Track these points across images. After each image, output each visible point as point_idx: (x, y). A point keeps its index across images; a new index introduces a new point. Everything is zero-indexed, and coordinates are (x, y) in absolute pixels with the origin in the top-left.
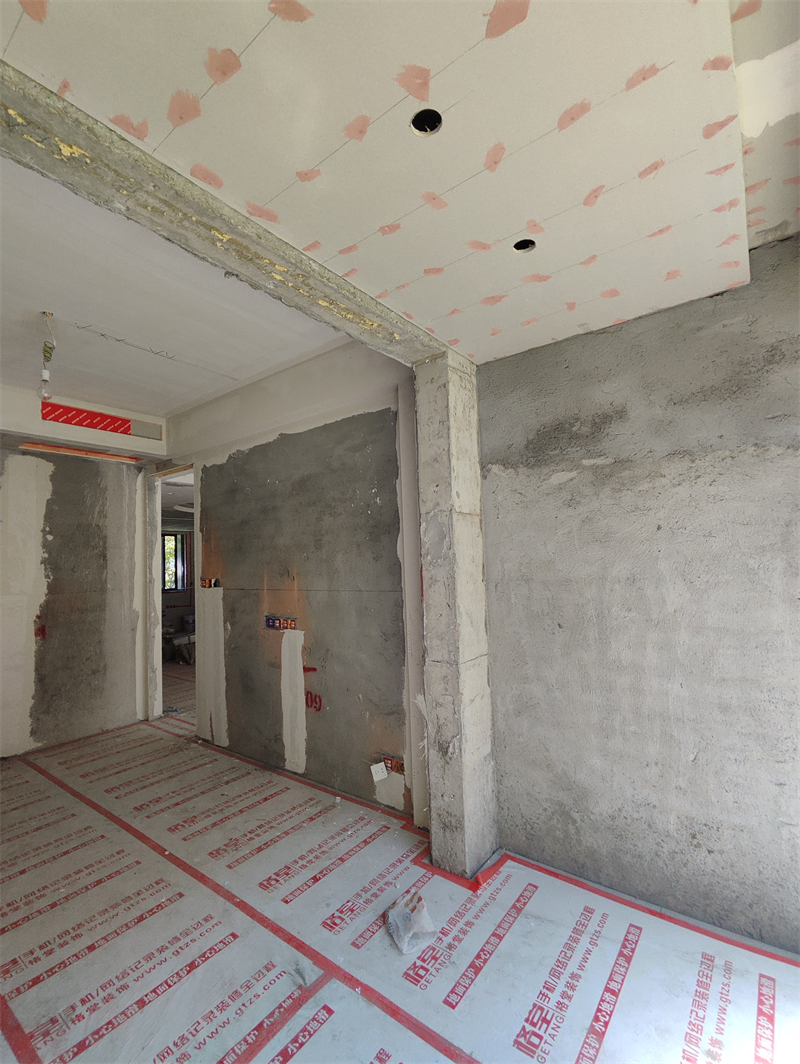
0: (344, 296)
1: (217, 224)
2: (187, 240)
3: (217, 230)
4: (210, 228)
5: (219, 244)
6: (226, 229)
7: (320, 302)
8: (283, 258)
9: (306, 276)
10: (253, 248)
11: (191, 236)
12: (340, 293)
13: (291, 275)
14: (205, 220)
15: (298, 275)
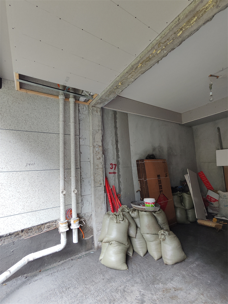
0: (175, 26)
1: (135, 67)
2: (142, 71)
3: (138, 66)
4: (137, 67)
5: (143, 66)
6: (137, 65)
7: (178, 35)
8: (149, 51)
9: (159, 43)
10: (144, 59)
11: (141, 70)
12: (173, 29)
13: (159, 47)
14: (134, 68)
15: (158, 46)
